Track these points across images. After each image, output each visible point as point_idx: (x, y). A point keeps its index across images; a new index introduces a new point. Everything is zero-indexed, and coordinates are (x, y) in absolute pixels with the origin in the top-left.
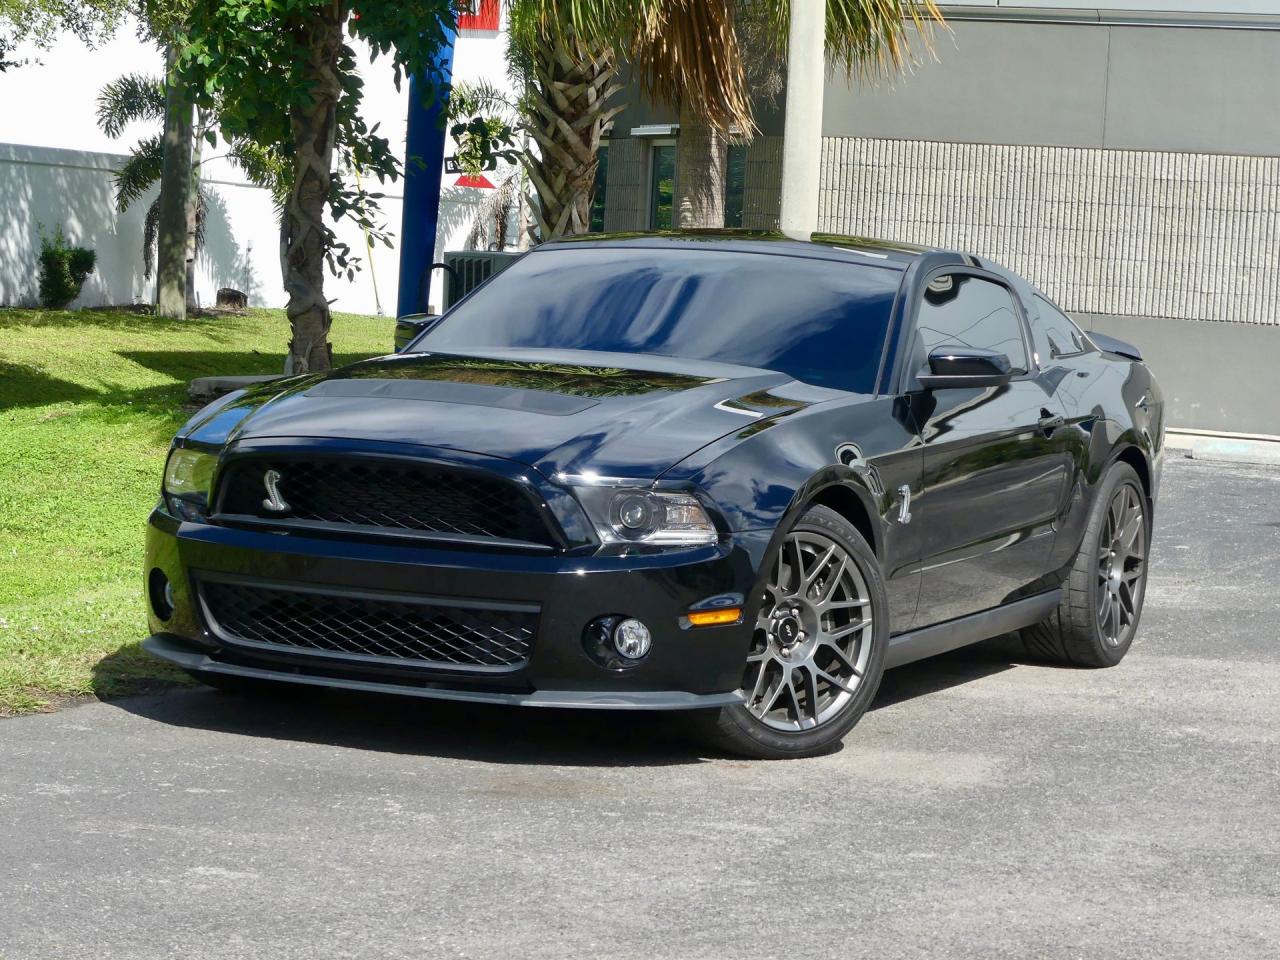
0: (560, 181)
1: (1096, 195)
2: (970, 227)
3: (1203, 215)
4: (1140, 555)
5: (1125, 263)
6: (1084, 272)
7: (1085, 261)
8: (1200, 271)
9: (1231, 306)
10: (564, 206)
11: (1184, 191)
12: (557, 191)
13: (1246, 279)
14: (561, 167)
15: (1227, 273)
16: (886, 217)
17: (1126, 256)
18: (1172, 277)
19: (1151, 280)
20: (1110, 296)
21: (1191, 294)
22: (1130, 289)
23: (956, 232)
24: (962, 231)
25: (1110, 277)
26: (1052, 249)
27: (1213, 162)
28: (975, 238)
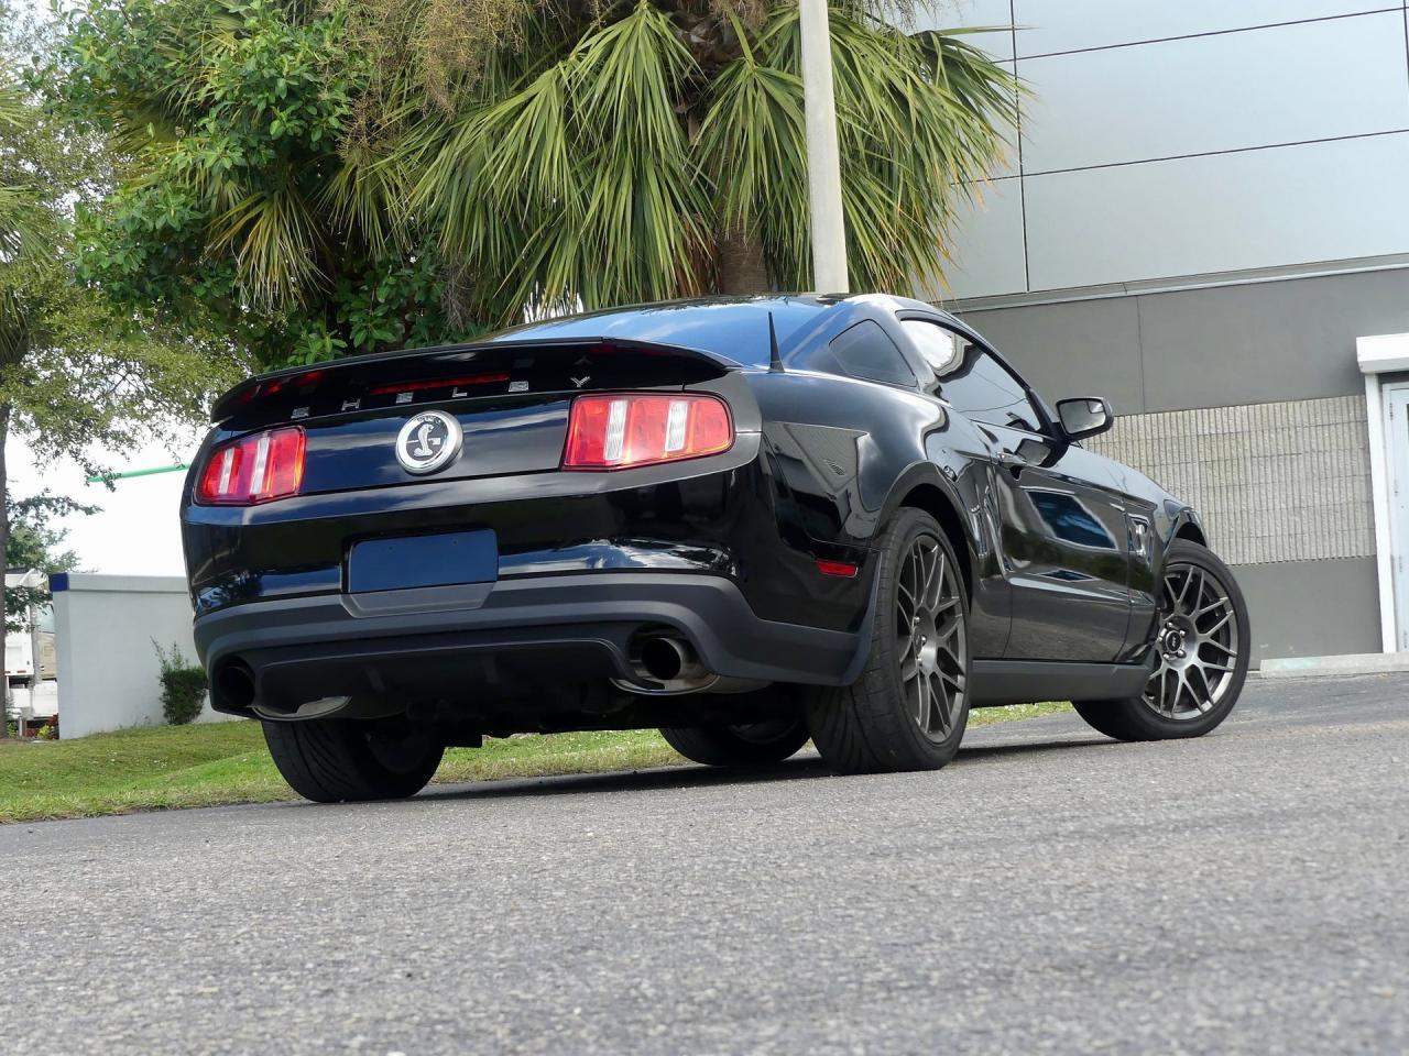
1: (1144, 458)
3: (1249, 464)
11: (1227, 443)
15: (1278, 516)
27: (1251, 411)
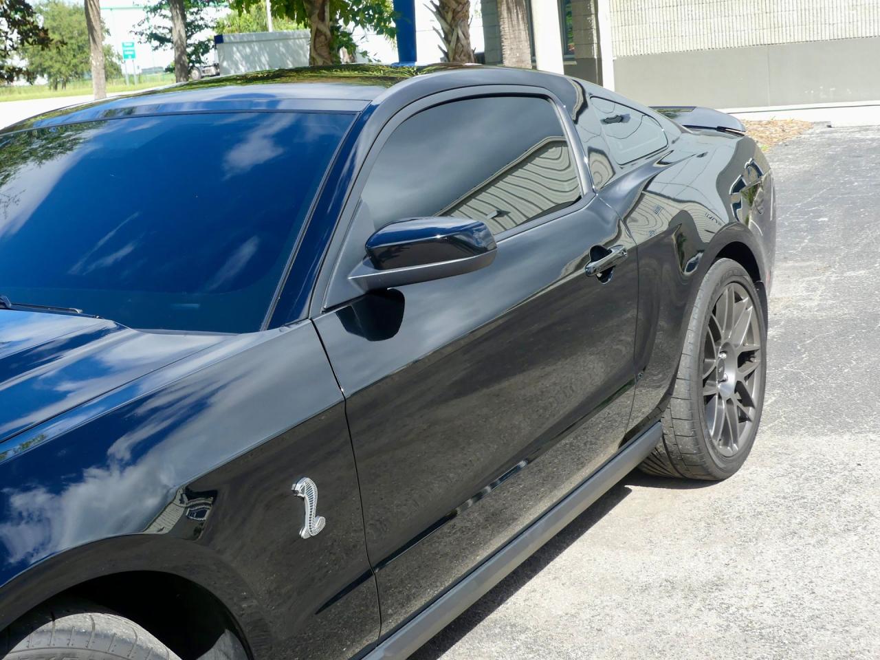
0: (450, 16)
2: (693, 6)
4: (756, 345)
5: (783, 13)
6: (761, 22)
7: (761, 15)
8: (827, 11)
9: (847, 29)
10: (453, 30)
12: (449, 21)
13: (855, 12)
14: (449, 7)
16: (647, 7)
17: (783, 10)
18: (811, 18)
19: (800, 21)
20: (777, 33)
21: (823, 26)
22: (788, 28)
23: (686, 10)
24: (690, 9)
25: (776, 23)
26: (741, 12)
28: (697, 12)
